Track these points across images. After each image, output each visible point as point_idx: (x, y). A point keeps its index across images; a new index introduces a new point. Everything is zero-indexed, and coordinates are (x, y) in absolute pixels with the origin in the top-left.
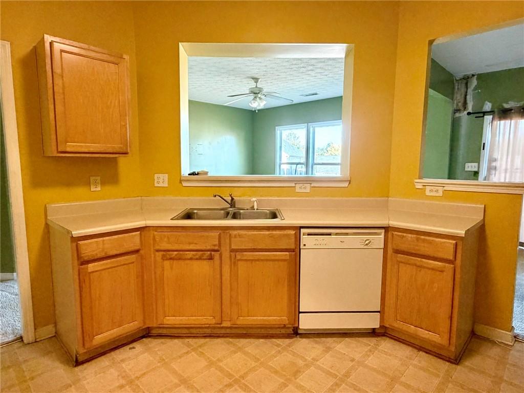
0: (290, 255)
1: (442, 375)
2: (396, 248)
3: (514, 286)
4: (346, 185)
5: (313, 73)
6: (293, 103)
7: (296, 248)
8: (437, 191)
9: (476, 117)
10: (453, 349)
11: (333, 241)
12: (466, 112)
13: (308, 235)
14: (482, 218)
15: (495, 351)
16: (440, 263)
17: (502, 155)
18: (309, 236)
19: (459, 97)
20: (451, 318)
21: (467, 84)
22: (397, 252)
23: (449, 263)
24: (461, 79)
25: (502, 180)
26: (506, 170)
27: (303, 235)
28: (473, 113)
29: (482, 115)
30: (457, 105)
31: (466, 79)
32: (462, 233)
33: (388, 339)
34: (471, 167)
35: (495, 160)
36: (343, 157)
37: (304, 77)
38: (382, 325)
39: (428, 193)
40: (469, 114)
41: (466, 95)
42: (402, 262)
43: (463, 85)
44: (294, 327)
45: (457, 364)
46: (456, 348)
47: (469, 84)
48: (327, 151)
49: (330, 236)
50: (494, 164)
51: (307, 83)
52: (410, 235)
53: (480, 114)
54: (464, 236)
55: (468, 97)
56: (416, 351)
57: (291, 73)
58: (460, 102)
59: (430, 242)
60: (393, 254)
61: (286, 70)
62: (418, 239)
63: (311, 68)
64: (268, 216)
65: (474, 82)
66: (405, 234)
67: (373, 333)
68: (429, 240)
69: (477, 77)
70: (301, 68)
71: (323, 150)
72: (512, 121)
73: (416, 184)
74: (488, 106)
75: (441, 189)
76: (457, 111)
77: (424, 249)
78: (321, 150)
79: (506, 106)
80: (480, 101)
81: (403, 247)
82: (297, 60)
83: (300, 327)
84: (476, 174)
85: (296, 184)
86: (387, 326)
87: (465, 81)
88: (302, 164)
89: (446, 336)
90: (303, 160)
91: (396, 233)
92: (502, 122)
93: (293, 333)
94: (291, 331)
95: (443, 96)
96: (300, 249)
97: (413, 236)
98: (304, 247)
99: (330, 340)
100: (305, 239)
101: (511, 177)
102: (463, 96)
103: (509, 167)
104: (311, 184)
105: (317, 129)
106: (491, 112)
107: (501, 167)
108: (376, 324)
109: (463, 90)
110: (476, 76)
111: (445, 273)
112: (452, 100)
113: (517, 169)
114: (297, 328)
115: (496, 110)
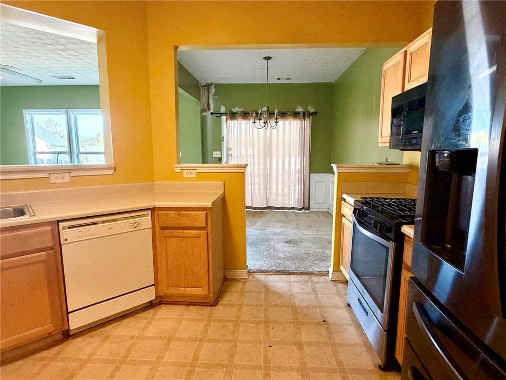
0: (48, 255)
1: (205, 318)
2: (162, 225)
3: (245, 237)
4: (112, 172)
5: (64, 54)
6: (43, 84)
7: (55, 245)
8: (191, 174)
9: (217, 117)
10: (211, 295)
11: (100, 229)
12: (209, 112)
13: (69, 228)
14: (223, 192)
15: (238, 287)
16: (197, 231)
17: (234, 146)
18: (71, 229)
19: (204, 100)
20: (208, 271)
21: (208, 90)
22: (163, 228)
23: (203, 230)
24: (204, 86)
25: (236, 163)
26: (237, 156)
27: (63, 229)
28: (214, 113)
29: (220, 115)
30: (204, 106)
31: (208, 86)
32: (209, 204)
33: (164, 305)
34: (216, 154)
35: (231, 149)
36: (106, 145)
37: (53, 56)
38: (157, 295)
39: (185, 176)
40: (212, 113)
41: (208, 99)
42: (168, 237)
43: (206, 91)
44: (63, 331)
45: (215, 305)
46: (214, 294)
47: (210, 90)
48: (98, 141)
49: (96, 225)
50: (230, 152)
51: (59, 64)
52: (172, 212)
53: (218, 115)
54: (211, 207)
55: (210, 100)
56: (186, 307)
57: (34, 48)
58: (205, 104)
59: (188, 216)
60: (161, 231)
61: (26, 43)
62: (179, 215)
63: (60, 47)
64: (12, 214)
65: (213, 90)
66: (168, 212)
67: (151, 305)
68: (188, 214)
69: (215, 86)
70: (47, 44)
71: (93, 139)
72: (238, 122)
73: (175, 168)
74: (223, 110)
75: (194, 172)
76: (203, 110)
77: (185, 222)
78: (91, 140)
79: (234, 110)
80: (218, 104)
81: (169, 223)
82: (40, 34)
83: (71, 328)
84: (220, 159)
85: (50, 174)
86: (162, 295)
87: (207, 88)
88: (66, 153)
89: (206, 288)
90: (66, 149)
91: (161, 212)
92: (232, 121)
93: (62, 337)
94: (60, 336)
95: (194, 98)
96: (60, 245)
97: (175, 212)
98: (66, 242)
99: (109, 328)
100: (65, 234)
101: (240, 161)
102: (207, 99)
103: (239, 155)
104: (70, 173)
105: (79, 117)
106: (225, 114)
107: (234, 155)
108: (152, 297)
109: (206, 94)
110: (213, 85)
111: (201, 238)
112: (200, 101)
113: (243, 156)
114: (68, 330)
115: (228, 112)
